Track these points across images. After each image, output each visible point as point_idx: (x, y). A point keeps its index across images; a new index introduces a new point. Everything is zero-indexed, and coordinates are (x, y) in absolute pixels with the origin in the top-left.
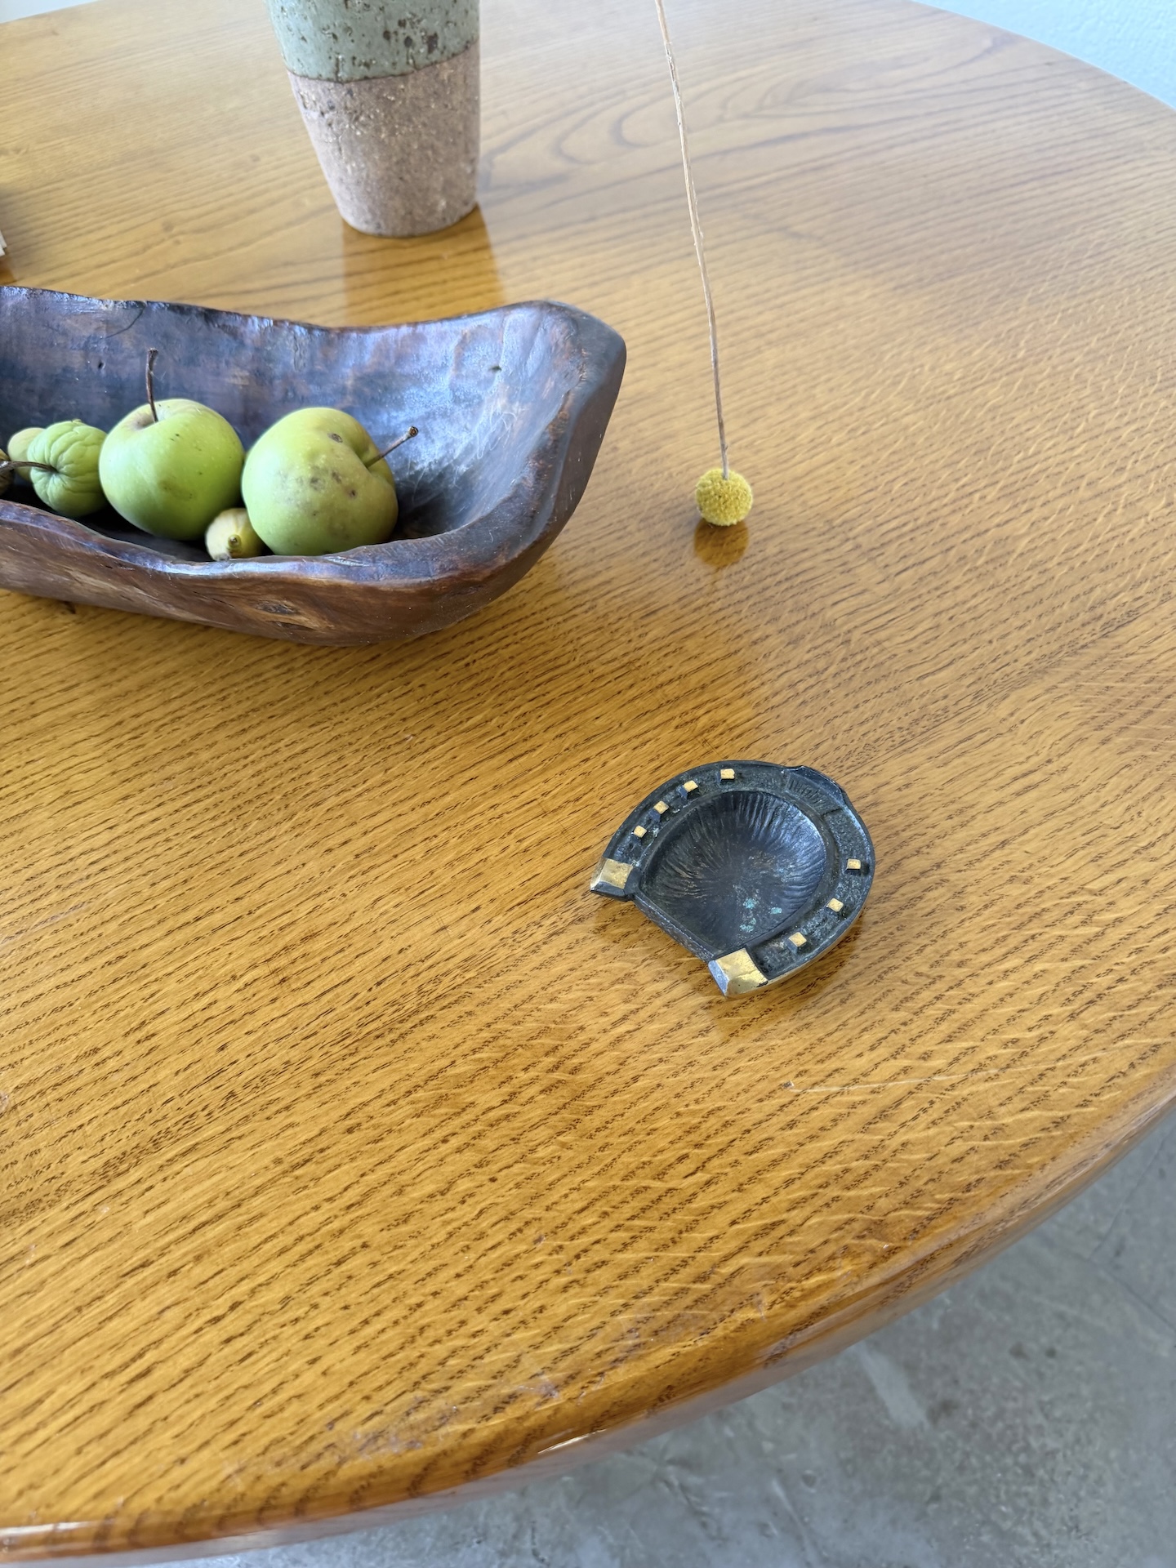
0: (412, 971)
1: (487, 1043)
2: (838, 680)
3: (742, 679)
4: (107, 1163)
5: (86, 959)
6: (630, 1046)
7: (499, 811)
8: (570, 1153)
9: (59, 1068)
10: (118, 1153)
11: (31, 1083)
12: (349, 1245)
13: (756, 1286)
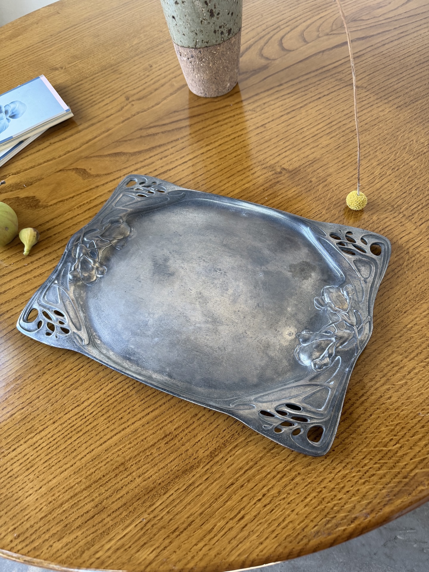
2: (408, 268)
4: (211, 452)
6: (367, 404)
8: (356, 441)
9: (186, 422)
10: (213, 449)
11: (179, 427)
12: (294, 474)
13: (422, 479)
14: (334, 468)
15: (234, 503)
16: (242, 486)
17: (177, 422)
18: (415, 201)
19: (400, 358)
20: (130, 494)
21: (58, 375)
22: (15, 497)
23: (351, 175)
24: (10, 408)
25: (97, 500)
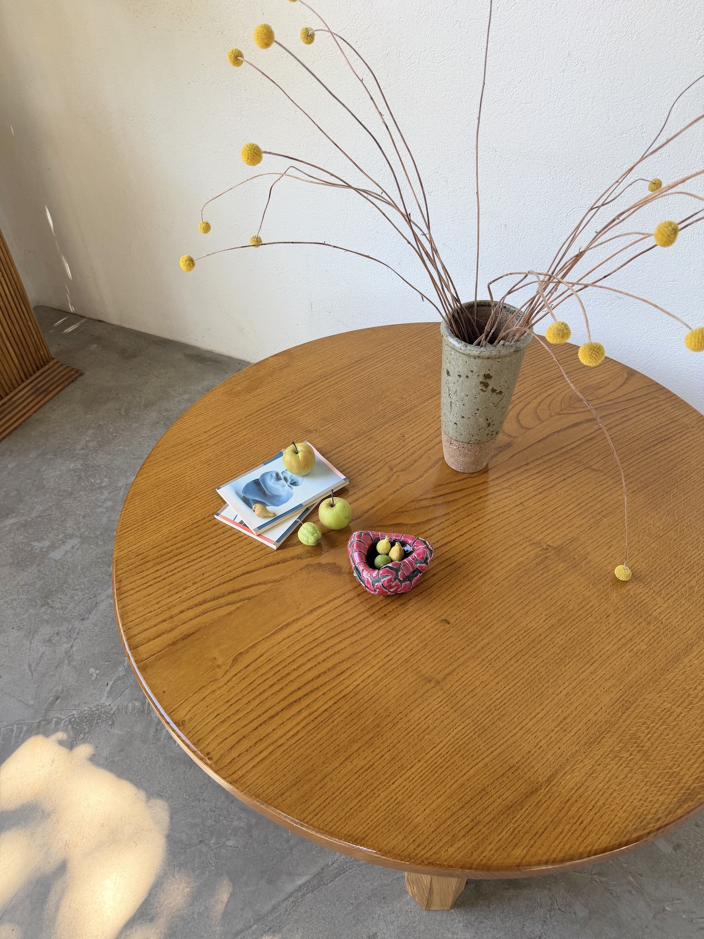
0: (594, 725)
1: (620, 742)
2: (664, 635)
3: (640, 636)
5: (515, 728)
6: (652, 740)
8: (649, 766)
9: (523, 757)
10: (549, 776)
11: (519, 761)
12: (611, 790)
13: (699, 790)
14: (639, 786)
15: (574, 813)
16: (577, 801)
17: (517, 757)
18: (661, 579)
19: (669, 705)
20: (496, 810)
21: (410, 723)
22: (406, 818)
23: (606, 554)
24: (378, 751)
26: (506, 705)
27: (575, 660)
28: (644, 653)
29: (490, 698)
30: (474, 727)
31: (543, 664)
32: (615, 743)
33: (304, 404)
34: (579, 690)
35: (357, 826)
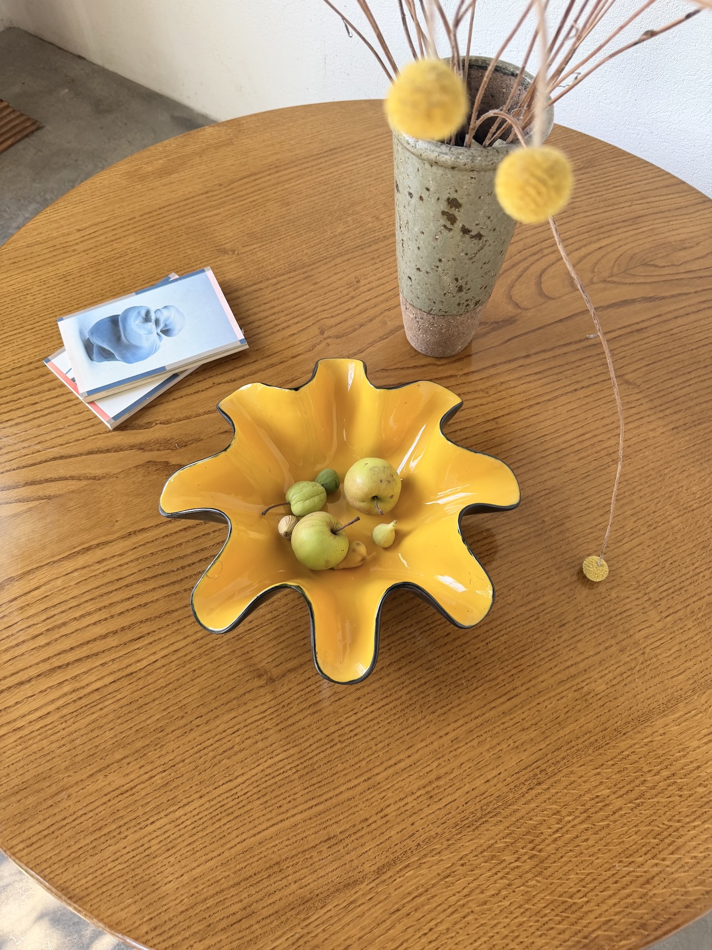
0: (478, 799)
1: (508, 835)
2: (639, 674)
3: (601, 669)
4: (378, 868)
5: (356, 778)
6: (560, 843)
7: (506, 725)
8: (539, 884)
9: (354, 826)
10: (382, 864)
11: (345, 831)
12: (467, 911)
13: (603, 943)
14: (511, 913)
15: (397, 933)
16: (408, 915)
17: (343, 824)
18: (667, 580)
19: (606, 792)
20: (284, 901)
21: (208, 735)
22: (152, 881)
24: (148, 768)
25: (245, 901)
26: (358, 737)
27: (487, 685)
28: (599, 697)
29: (338, 721)
30: (298, 762)
31: (436, 681)
32: (501, 835)
33: (232, 206)
34: (475, 736)
35: (79, 877)
